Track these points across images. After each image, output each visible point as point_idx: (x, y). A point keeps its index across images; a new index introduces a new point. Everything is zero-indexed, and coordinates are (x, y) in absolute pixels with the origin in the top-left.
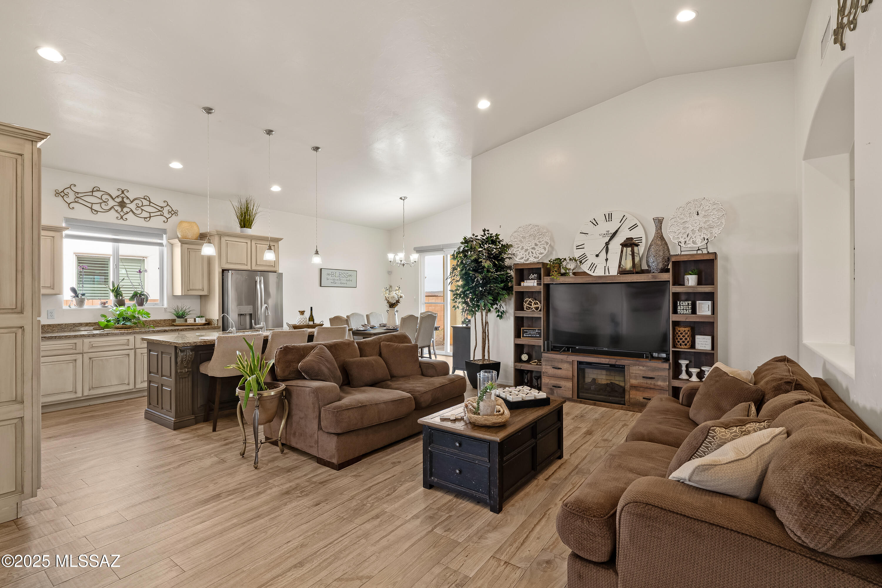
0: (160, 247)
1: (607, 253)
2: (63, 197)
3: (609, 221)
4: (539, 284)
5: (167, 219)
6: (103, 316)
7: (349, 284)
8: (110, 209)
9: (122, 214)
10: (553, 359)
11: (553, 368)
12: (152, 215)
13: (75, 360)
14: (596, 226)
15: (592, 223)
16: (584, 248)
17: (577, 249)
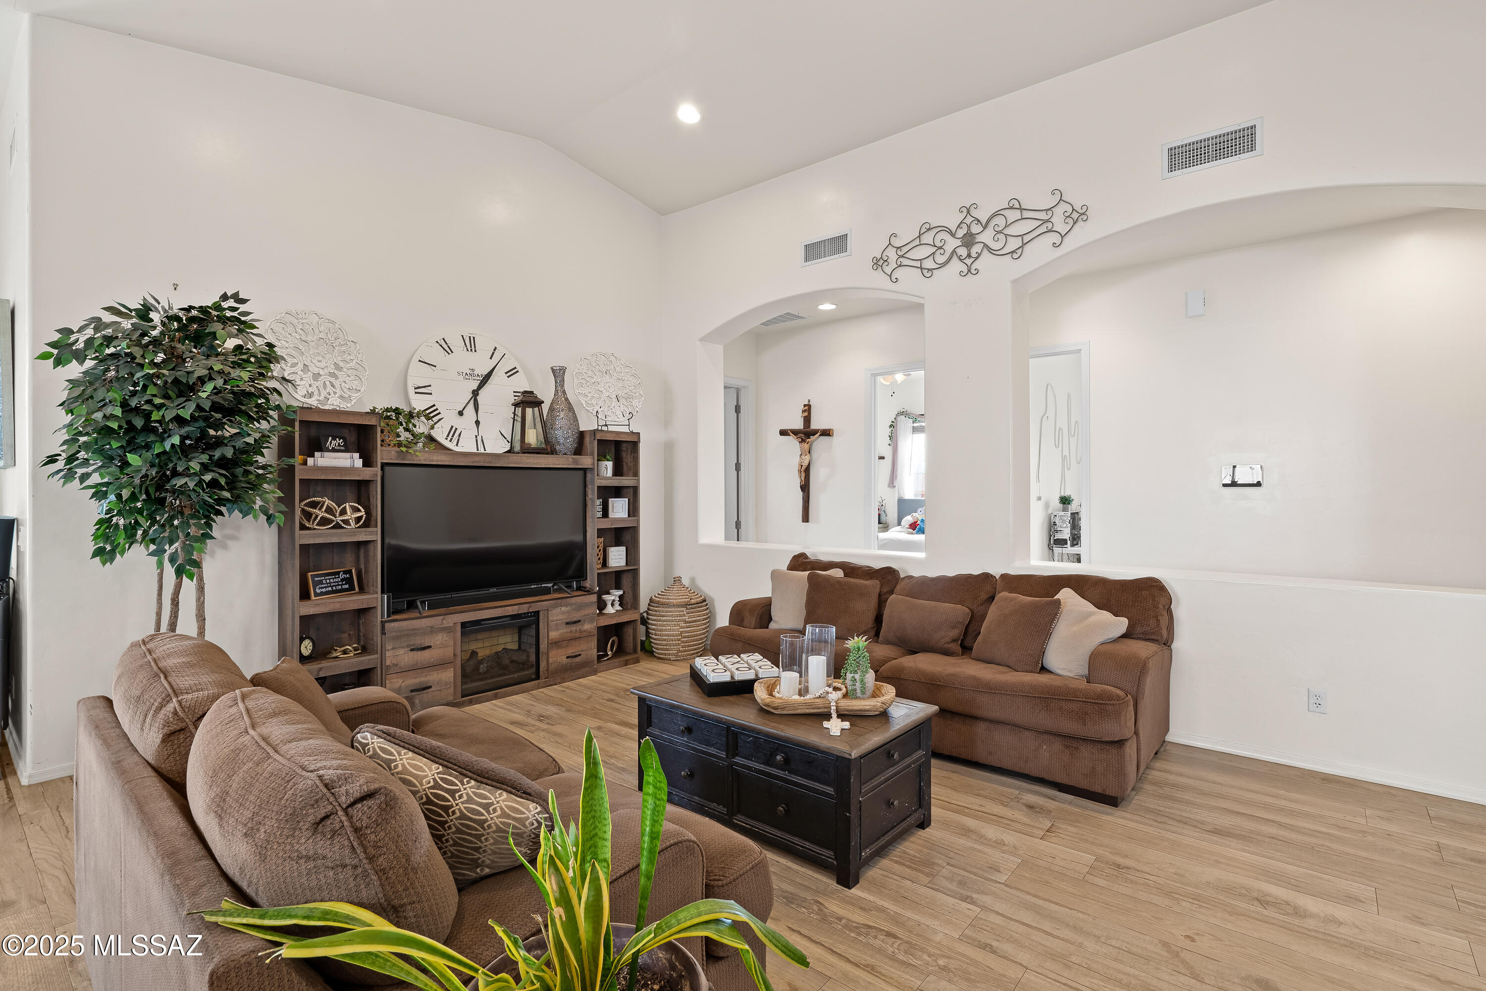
1: (477, 410)
3: (471, 350)
10: (411, 632)
11: (412, 650)
14: (449, 354)
15: (441, 346)
16: (431, 394)
17: (416, 393)
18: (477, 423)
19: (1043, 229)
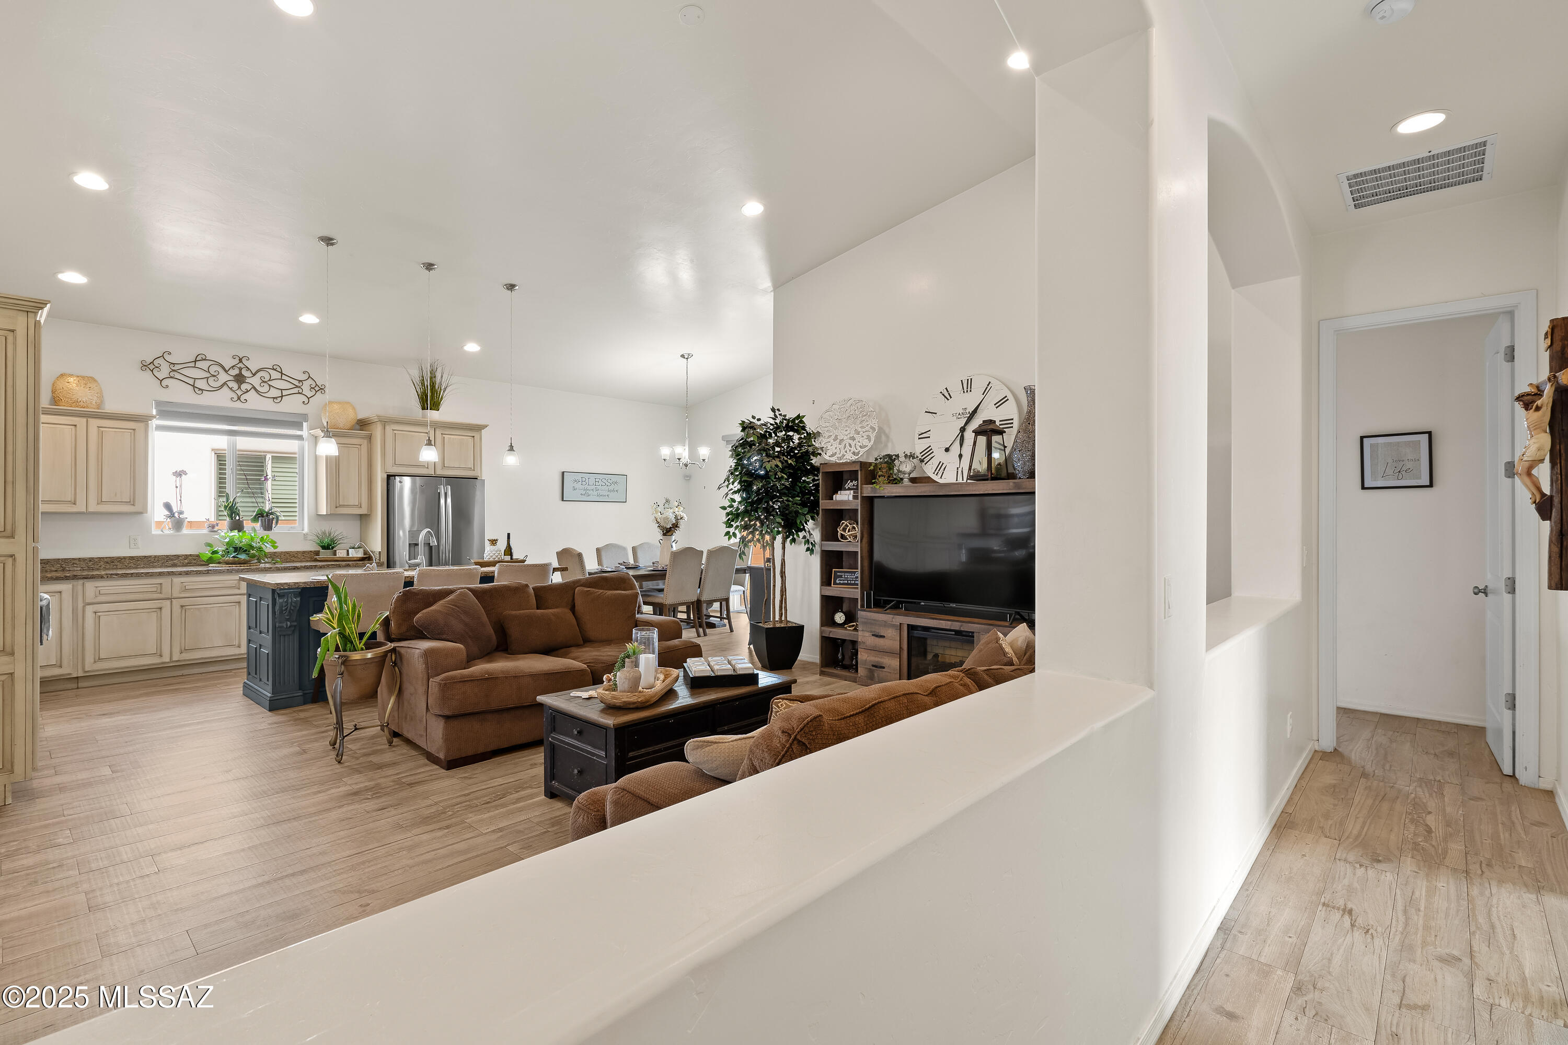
0: (300, 442)
1: (961, 445)
2: (152, 371)
3: (967, 391)
4: (855, 497)
5: (308, 398)
6: (209, 545)
7: (613, 496)
8: (222, 386)
9: (239, 393)
10: (873, 622)
11: (873, 635)
12: (285, 393)
13: (161, 608)
14: (948, 400)
15: (943, 395)
16: (929, 437)
17: (920, 438)
18: (961, 456)
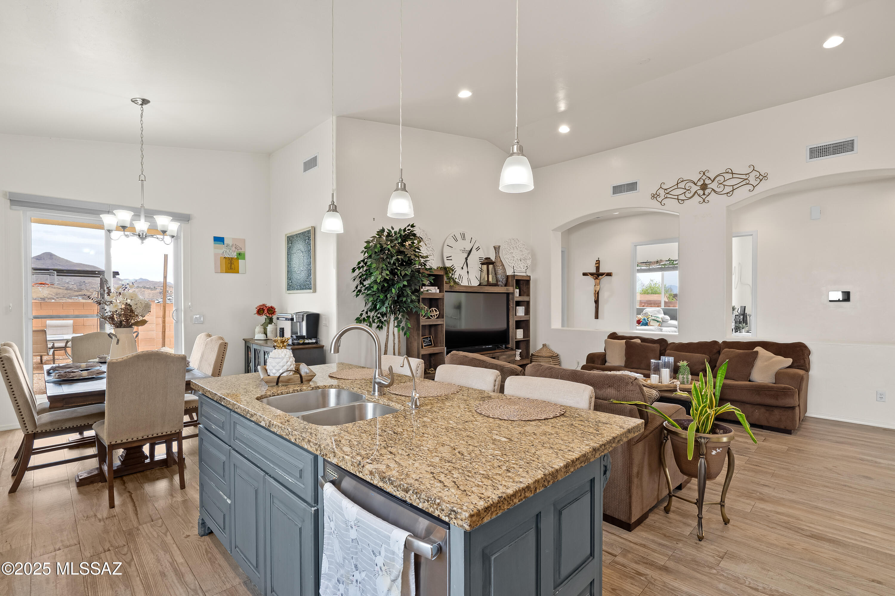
1: (467, 266)
3: (464, 240)
4: (441, 291)
14: (456, 241)
15: (453, 238)
16: (452, 260)
17: (447, 260)
18: (468, 272)
19: (744, 183)
